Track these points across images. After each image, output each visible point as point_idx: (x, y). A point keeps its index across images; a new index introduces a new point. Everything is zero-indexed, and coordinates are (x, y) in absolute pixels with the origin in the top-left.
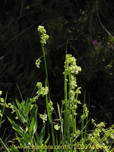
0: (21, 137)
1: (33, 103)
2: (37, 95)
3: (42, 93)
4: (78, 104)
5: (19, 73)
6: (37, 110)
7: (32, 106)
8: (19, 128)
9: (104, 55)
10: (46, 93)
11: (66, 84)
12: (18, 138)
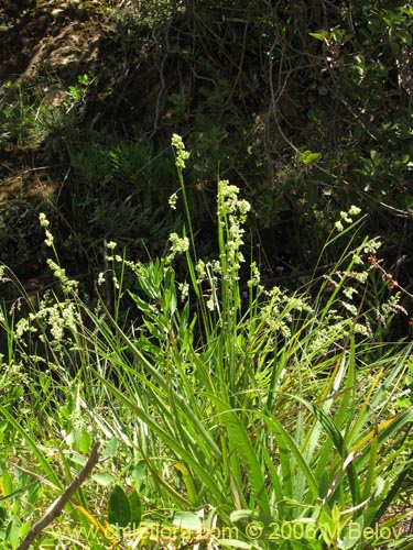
0: (153, 322)
1: (166, 266)
2: (172, 252)
3: (178, 249)
4: (241, 264)
5: (156, 222)
6: (173, 277)
7: (165, 270)
8: (147, 308)
9: (293, 184)
10: (186, 248)
11: (221, 231)
12: (147, 324)
